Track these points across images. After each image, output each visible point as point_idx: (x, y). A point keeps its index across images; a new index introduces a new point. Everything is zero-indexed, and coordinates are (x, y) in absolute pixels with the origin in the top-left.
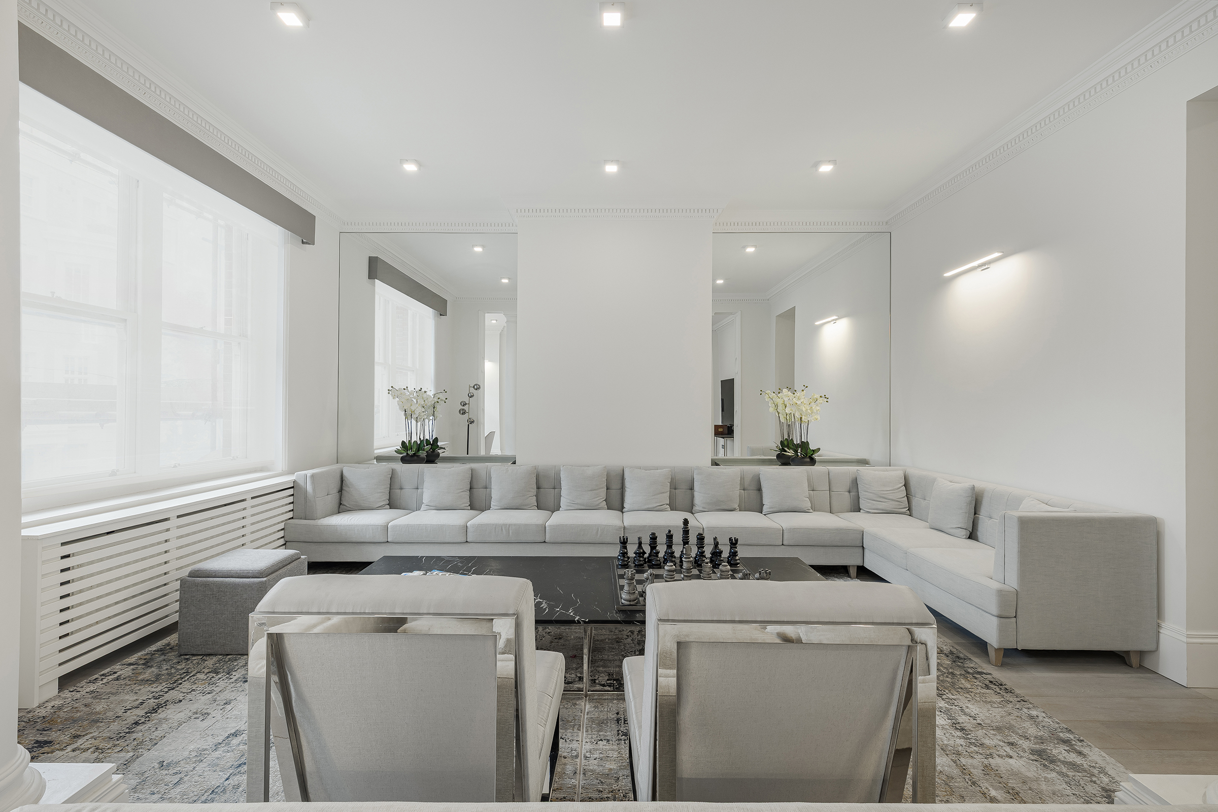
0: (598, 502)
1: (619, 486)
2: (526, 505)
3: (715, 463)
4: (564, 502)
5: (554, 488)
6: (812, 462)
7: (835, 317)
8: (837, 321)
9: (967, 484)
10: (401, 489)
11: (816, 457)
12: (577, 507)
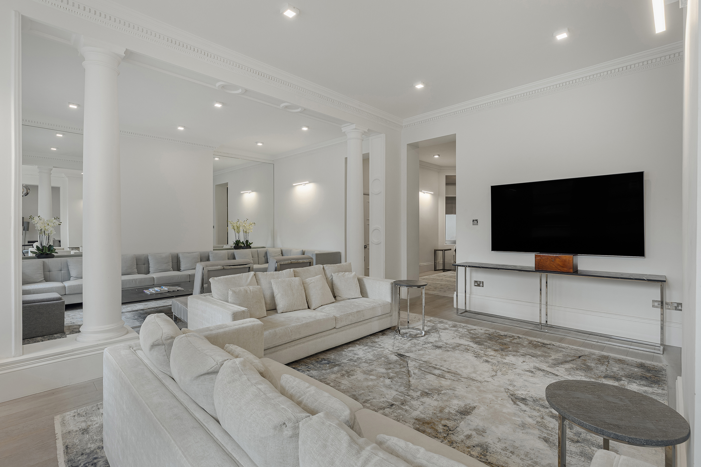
0: (169, 268)
1: (176, 261)
2: (133, 273)
3: (214, 250)
4: (151, 269)
5: (144, 264)
6: (250, 248)
7: (251, 191)
8: (251, 193)
9: (301, 250)
10: (49, 271)
11: (252, 245)
12: (159, 271)
